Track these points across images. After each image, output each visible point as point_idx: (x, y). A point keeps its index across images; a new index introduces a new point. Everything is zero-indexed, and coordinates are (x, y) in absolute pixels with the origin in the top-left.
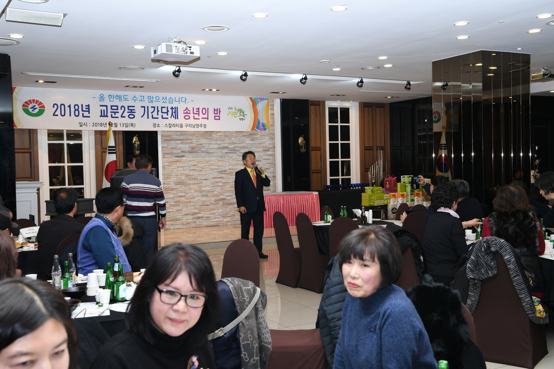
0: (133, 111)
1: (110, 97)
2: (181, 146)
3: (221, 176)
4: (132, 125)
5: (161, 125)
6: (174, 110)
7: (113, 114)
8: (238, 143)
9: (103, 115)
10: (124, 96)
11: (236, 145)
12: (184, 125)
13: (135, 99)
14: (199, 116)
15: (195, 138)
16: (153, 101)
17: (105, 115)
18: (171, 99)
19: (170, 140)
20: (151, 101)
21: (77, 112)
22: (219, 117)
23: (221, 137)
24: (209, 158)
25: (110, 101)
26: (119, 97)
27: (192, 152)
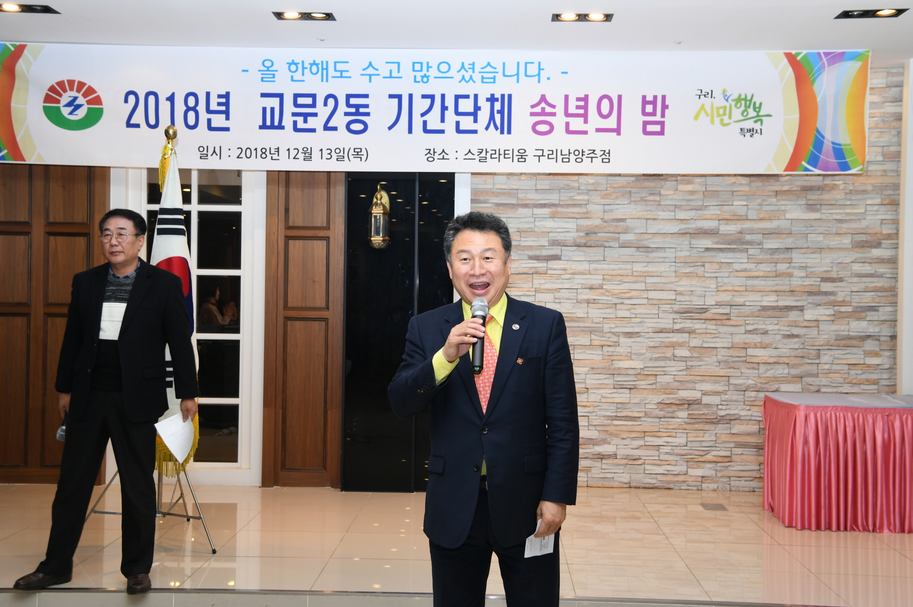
0: (362, 110)
1: (293, 68)
2: (550, 224)
3: (688, 324)
4: (358, 153)
5: (452, 155)
6: (497, 106)
7: (300, 120)
8: (755, 217)
9: (268, 123)
10: (335, 63)
11: (747, 225)
12: (531, 152)
13: (370, 71)
14: (586, 122)
15: (598, 200)
16: (428, 77)
17: (276, 123)
18: (489, 69)
19: (513, 204)
20: (423, 77)
21: (191, 115)
22: (662, 124)
23: (691, 197)
24: (645, 264)
25: (292, 80)
26: (320, 66)
27: (585, 246)
